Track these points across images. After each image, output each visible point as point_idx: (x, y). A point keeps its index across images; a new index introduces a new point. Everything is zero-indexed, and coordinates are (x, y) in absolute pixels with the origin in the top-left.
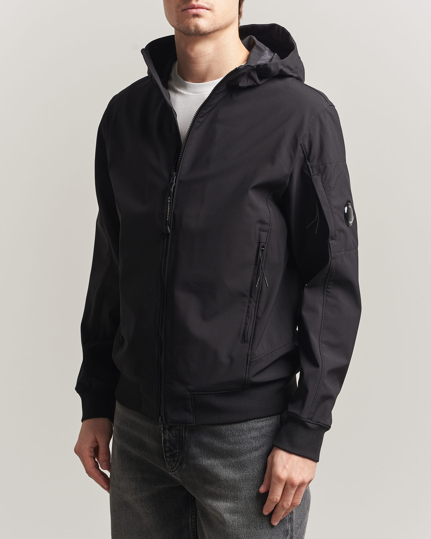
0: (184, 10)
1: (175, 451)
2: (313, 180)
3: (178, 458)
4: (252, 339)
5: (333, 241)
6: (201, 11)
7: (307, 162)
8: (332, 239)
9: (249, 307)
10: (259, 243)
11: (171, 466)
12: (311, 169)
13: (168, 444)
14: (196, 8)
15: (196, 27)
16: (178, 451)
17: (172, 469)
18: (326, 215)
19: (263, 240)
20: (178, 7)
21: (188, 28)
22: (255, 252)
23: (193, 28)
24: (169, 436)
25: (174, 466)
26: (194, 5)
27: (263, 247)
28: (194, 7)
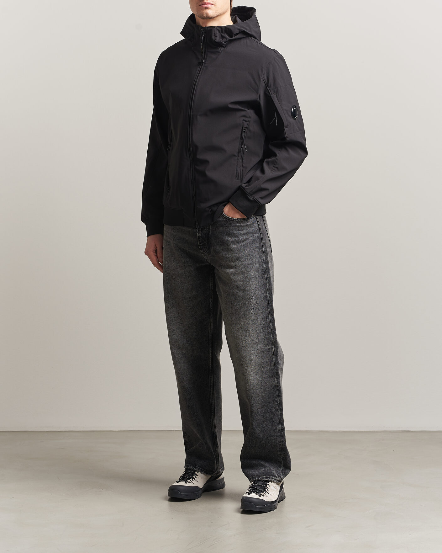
0: (200, 5)
1: (205, 242)
2: (272, 98)
3: (207, 246)
4: (241, 178)
5: (286, 128)
6: (209, 6)
7: (268, 88)
8: (286, 127)
9: (237, 162)
10: (243, 127)
11: (203, 250)
12: (270, 91)
13: (201, 239)
14: (206, 4)
15: (207, 14)
16: (206, 242)
17: (204, 252)
18: (281, 115)
19: (245, 126)
20: (197, 3)
21: (203, 15)
22: (241, 132)
23: (205, 15)
24: (202, 235)
25: (205, 250)
26: (206, 3)
27: (245, 130)
28: (205, 4)
